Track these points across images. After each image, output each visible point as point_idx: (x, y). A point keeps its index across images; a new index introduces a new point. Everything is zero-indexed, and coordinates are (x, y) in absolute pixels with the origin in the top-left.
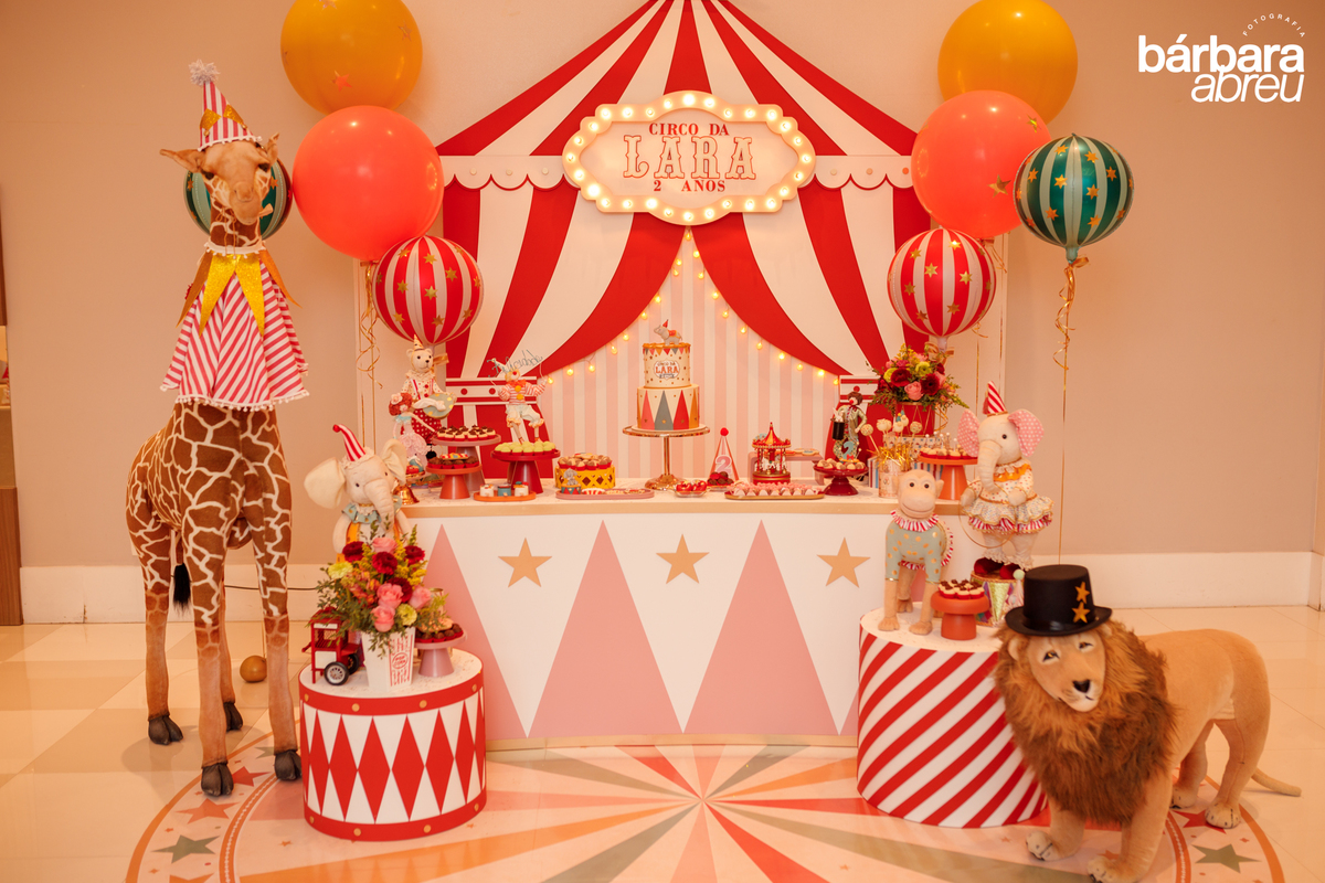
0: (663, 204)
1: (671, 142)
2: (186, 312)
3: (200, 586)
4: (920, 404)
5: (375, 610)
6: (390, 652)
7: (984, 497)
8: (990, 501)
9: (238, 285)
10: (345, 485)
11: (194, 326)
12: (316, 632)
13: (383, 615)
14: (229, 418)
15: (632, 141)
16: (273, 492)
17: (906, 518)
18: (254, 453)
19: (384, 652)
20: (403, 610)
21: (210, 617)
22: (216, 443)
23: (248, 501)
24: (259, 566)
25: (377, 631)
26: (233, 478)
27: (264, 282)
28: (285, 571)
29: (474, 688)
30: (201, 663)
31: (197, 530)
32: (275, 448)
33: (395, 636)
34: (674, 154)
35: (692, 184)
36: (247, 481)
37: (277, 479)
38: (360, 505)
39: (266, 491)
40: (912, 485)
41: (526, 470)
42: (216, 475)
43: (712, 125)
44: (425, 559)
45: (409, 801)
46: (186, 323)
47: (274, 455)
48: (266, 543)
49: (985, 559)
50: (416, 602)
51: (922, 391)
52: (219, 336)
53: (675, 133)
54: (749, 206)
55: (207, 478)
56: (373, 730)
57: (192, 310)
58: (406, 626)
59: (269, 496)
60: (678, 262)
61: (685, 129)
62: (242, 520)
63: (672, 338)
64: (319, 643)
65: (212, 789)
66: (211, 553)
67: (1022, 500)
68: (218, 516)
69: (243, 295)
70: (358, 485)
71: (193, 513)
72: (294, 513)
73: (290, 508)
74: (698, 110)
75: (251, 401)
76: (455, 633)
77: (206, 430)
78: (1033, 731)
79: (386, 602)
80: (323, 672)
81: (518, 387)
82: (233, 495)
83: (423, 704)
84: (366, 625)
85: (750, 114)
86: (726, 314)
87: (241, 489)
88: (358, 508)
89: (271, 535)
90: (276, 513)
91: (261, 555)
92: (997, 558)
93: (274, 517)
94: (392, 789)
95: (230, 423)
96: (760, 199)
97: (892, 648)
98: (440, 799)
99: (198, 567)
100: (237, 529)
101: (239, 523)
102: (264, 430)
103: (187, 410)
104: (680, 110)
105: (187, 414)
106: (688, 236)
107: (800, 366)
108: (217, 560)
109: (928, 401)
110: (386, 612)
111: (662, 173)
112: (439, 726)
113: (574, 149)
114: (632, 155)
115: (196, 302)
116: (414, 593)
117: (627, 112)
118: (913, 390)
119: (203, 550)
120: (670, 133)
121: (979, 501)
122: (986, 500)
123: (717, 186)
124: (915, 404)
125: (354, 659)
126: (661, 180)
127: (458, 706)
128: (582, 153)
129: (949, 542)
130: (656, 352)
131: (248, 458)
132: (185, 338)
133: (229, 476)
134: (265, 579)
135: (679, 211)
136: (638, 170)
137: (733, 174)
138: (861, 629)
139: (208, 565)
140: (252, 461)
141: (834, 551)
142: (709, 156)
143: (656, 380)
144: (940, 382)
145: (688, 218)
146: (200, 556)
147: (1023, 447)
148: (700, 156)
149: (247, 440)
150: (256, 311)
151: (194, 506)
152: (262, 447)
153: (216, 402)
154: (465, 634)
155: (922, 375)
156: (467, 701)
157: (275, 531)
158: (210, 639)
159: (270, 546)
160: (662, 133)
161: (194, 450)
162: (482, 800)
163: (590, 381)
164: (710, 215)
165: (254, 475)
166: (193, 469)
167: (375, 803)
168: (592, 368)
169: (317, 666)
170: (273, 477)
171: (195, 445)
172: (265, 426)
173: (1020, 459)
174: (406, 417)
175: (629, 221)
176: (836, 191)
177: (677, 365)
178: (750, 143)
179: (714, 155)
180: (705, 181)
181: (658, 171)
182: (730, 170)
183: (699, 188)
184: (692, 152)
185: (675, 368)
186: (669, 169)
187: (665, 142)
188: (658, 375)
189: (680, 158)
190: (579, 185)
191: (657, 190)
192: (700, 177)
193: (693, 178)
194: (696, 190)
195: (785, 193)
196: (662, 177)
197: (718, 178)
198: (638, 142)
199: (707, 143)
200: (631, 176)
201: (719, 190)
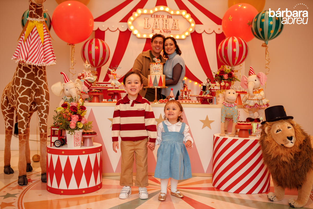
1: (157, 20)
2: (20, 37)
3: (21, 122)
4: (227, 81)
5: (70, 122)
6: (74, 134)
7: (249, 99)
8: (251, 100)
9: (36, 29)
10: (63, 90)
11: (22, 41)
12: (52, 131)
13: (72, 123)
14: (32, 71)
15: (146, 19)
16: (44, 95)
17: (227, 103)
18: (39, 83)
19: (72, 134)
20: (79, 123)
21: (23, 131)
22: (27, 78)
23: (36, 97)
24: (39, 117)
25: (71, 129)
26: (32, 89)
27: (44, 30)
28: (47, 120)
29: (99, 150)
30: (20, 145)
31: (20, 104)
32: (45, 82)
33: (76, 131)
34: (157, 23)
35: (162, 31)
36: (36, 90)
37: (45, 91)
38: (68, 96)
39: (42, 94)
40: (229, 93)
41: (116, 97)
42: (27, 88)
43: (168, 16)
44: (86, 110)
45: (78, 183)
46: (20, 40)
47: (45, 84)
48: (41, 110)
49: (249, 118)
50: (83, 122)
51: (228, 77)
52: (30, 44)
53: (158, 17)
54: (177, 37)
55: (24, 88)
56: (68, 160)
57: (22, 37)
58: (80, 129)
59: (42, 95)
61: (160, 16)
62: (34, 103)
63: (158, 61)
64: (53, 135)
65: (21, 183)
66: (24, 111)
67: (261, 98)
68: (27, 100)
69: (37, 33)
70: (67, 90)
71: (20, 99)
72: (51, 102)
73: (49, 101)
74: (164, 11)
75: (38, 63)
76: (95, 133)
77: (25, 74)
78: (272, 156)
79: (74, 120)
80: (54, 143)
81: (114, 75)
82: (32, 94)
83: (84, 152)
84: (68, 127)
85: (178, 12)
87: (34, 93)
88: (67, 97)
89: (43, 108)
90: (45, 101)
91: (40, 114)
92: (253, 118)
93: (44, 102)
94: (73, 178)
95: (32, 73)
96: (180, 35)
97: (224, 140)
98: (88, 183)
99: (20, 115)
100: (33, 106)
101: (33, 104)
102: (42, 76)
103: (20, 69)
104: (159, 11)
105: (19, 70)
107: (190, 81)
108: (26, 114)
109: (230, 79)
110: (73, 123)
111: (154, 28)
112: (89, 159)
113: (131, 21)
114: (146, 23)
115: (23, 34)
116: (82, 119)
117: (145, 11)
118: (226, 76)
119: (22, 110)
120: (156, 17)
121: (248, 100)
122: (250, 100)
123: (169, 32)
124: (226, 81)
125: (64, 141)
126: (154, 30)
127: (95, 155)
128: (133, 22)
129: (239, 113)
131: (37, 84)
132: (19, 44)
133: (31, 88)
134: (41, 121)
136: (148, 27)
137: (173, 28)
138: (214, 136)
139: (23, 115)
140: (38, 85)
141: (204, 119)
142: (167, 24)
143: (154, 72)
144: (233, 75)
146: (21, 112)
147: (261, 83)
148: (165, 24)
149: (37, 78)
150: (41, 37)
151: (20, 96)
152: (41, 81)
153: (28, 62)
154: (97, 134)
155: (228, 72)
156: (97, 153)
157: (44, 106)
158: (23, 138)
159: (42, 111)
160: (154, 17)
161: (21, 80)
162: (101, 186)
165: (38, 89)
166: (20, 86)
167: (68, 183)
169: (52, 142)
170: (44, 90)
171: (21, 79)
172: (42, 75)
173: (260, 88)
174: (83, 80)
175: (145, 40)
176: (201, 34)
177: (159, 68)
178: (178, 21)
179: (168, 23)
180: (166, 30)
181: (153, 27)
182: (172, 28)
183: (164, 32)
184: (162, 22)
185: (159, 69)
186: (156, 27)
187: (155, 20)
188: (154, 71)
189: (159, 24)
190: (132, 31)
191: (153, 32)
192: (164, 29)
193: (162, 29)
194: (163, 33)
195: (187, 34)
196: (154, 29)
197: (169, 30)
198: (148, 19)
199: (166, 20)
200: (146, 28)
201: (169, 33)
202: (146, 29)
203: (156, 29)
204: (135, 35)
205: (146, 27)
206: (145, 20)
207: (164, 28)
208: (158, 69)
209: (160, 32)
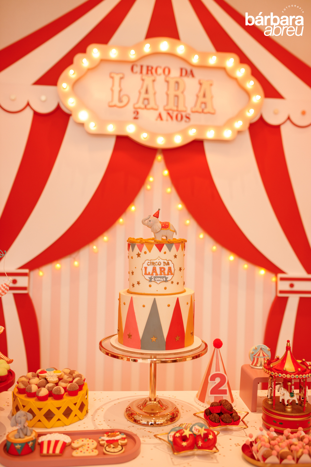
0: (140, 129)
1: (148, 79)
15: (117, 78)
34: (150, 90)
35: (164, 115)
43: (181, 69)
53: (152, 73)
54: (210, 134)
60: (151, 179)
61: (160, 71)
63: (165, 232)
74: (171, 55)
85: (213, 60)
86: (188, 222)
96: (219, 129)
104: (156, 54)
106: (159, 157)
107: (246, 266)
111: (140, 104)
113: (68, 80)
114: (116, 89)
117: (113, 54)
120: (147, 73)
123: (184, 118)
126: (140, 111)
128: (75, 84)
130: (145, 248)
135: (153, 135)
136: (120, 100)
137: (198, 108)
142: (178, 93)
143: (145, 283)
145: (160, 142)
148: (172, 92)
160: (141, 72)
163: (75, 274)
164: (178, 141)
168: (76, 263)
175: (112, 142)
176: (277, 128)
177: (171, 265)
178: (211, 85)
179: (183, 92)
180: (175, 113)
181: (138, 102)
182: (195, 105)
183: (169, 118)
184: (165, 89)
185: (170, 269)
186: (146, 102)
187: (143, 80)
188: (147, 277)
189: (155, 94)
190: (71, 111)
191: (135, 118)
192: (171, 110)
193: (165, 110)
194: (167, 120)
195: (239, 124)
196: (140, 108)
197: (185, 111)
198: (121, 78)
199: (177, 83)
200: (115, 106)
201: (186, 121)
202: (115, 108)
203: (146, 107)
204: (82, 125)
205: (116, 102)
206: (111, 80)
207: (171, 106)
208: (166, 267)
209: (159, 119)
